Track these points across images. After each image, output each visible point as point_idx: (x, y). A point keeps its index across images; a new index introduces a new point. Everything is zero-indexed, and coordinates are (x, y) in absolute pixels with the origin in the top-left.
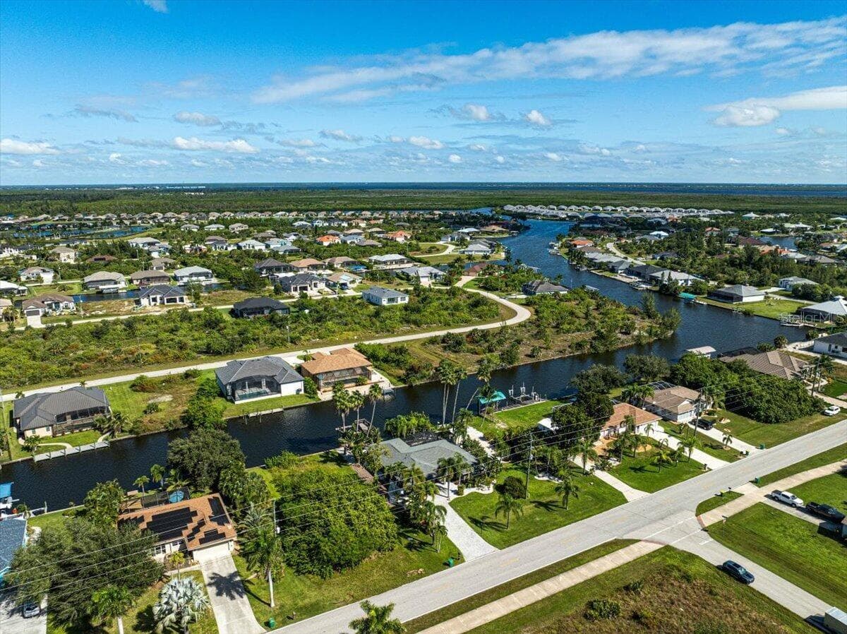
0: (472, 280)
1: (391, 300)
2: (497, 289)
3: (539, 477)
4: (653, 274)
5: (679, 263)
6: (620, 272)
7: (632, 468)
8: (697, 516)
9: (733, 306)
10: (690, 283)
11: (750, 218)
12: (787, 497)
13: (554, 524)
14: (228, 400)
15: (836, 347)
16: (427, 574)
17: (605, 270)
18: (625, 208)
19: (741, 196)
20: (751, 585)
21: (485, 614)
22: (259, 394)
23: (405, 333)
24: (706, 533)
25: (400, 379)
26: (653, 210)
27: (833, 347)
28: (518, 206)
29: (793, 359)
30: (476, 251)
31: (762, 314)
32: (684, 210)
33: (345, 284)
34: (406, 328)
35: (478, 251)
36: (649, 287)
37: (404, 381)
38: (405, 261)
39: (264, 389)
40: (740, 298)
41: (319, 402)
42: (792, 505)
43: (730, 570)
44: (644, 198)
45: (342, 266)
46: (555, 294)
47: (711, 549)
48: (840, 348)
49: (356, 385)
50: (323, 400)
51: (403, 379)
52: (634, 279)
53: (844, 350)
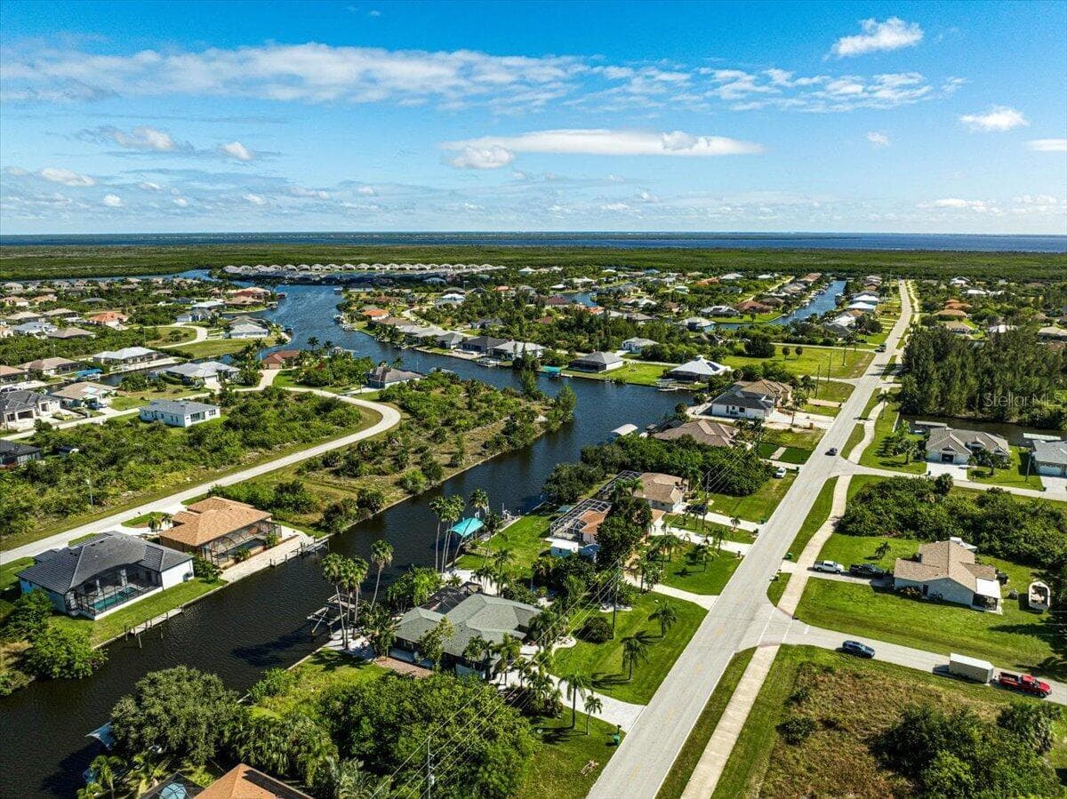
0: (278, 375)
1: (195, 416)
2: (327, 384)
3: (604, 609)
4: (497, 348)
5: (508, 332)
6: (452, 347)
7: (676, 574)
8: (776, 606)
9: (599, 376)
10: (539, 353)
11: (527, 273)
12: (831, 566)
13: (668, 658)
14: (74, 618)
15: (734, 408)
16: (603, 765)
17: (433, 346)
18: (383, 266)
19: (495, 247)
21: (702, 782)
22: (125, 596)
23: (256, 462)
24: (798, 621)
25: (317, 526)
26: (416, 267)
27: (730, 408)
28: (243, 267)
29: (721, 425)
30: (248, 333)
31: (634, 382)
32: (451, 266)
33: (93, 401)
34: (251, 454)
35: (251, 333)
36: (498, 363)
37: (327, 530)
38: (154, 356)
39: (126, 585)
40: (604, 366)
41: (228, 584)
42: (837, 572)
43: (850, 650)
44: (392, 252)
45: (58, 373)
46: (411, 382)
47: (818, 635)
48: (737, 408)
49: (265, 549)
50: (231, 581)
51: (323, 527)
52: (475, 355)
53: (742, 410)
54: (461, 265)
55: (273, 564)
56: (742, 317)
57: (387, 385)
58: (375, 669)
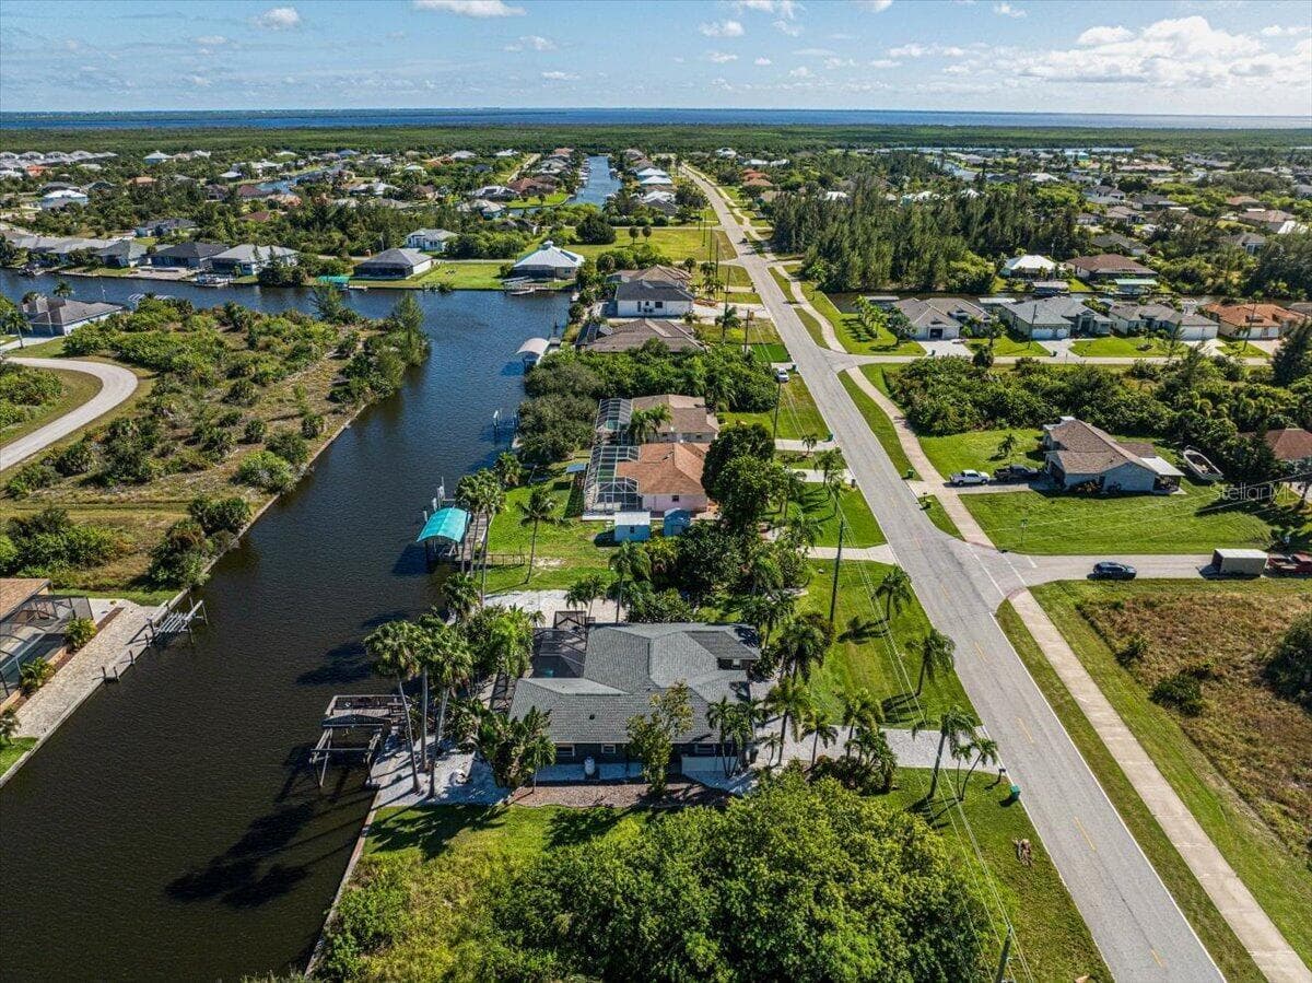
4: (219, 256)
6: (132, 264)
8: (964, 540)
9: (407, 282)
10: (291, 259)
11: (160, 160)
12: (976, 476)
15: (647, 303)
17: (94, 266)
20: (1137, 577)
24: (1009, 554)
25: (146, 582)
27: (643, 303)
31: (466, 286)
36: (231, 280)
37: (172, 585)
40: (410, 269)
41: (40, 744)
43: (1102, 574)
46: (113, 319)
47: (1049, 565)
48: (652, 304)
49: (72, 651)
50: (43, 736)
51: (164, 582)
52: (183, 272)
53: (659, 305)
54: (35, 154)
55: (111, 675)
56: (525, 200)
57: (68, 329)
58: (525, 815)
